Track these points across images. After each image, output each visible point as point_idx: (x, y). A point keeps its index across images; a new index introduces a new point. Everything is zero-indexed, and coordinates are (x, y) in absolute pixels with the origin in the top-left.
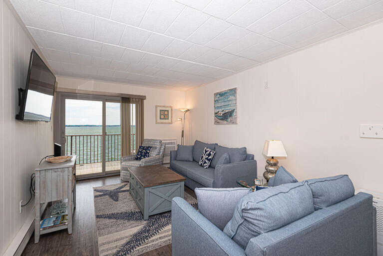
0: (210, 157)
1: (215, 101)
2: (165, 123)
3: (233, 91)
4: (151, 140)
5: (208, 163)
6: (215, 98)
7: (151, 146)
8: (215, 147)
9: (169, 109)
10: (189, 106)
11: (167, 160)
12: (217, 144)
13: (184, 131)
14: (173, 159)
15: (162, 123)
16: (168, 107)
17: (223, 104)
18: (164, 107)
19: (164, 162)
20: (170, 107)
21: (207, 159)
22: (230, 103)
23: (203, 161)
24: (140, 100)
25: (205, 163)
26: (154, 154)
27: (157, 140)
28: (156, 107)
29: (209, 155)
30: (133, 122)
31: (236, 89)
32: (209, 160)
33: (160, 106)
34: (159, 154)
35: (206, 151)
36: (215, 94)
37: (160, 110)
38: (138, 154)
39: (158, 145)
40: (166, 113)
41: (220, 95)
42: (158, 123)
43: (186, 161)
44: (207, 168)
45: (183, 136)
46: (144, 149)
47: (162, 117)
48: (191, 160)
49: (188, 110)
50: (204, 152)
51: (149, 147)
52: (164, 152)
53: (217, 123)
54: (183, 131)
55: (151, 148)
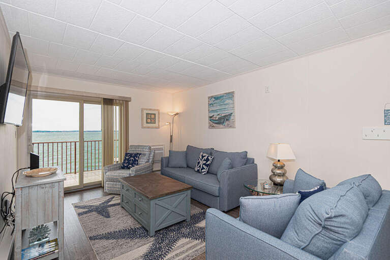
0: (208, 163)
1: (210, 105)
2: (152, 128)
3: (231, 95)
4: (139, 146)
5: (206, 169)
6: (209, 102)
7: (139, 152)
8: (211, 152)
9: (156, 112)
10: (178, 110)
11: (157, 167)
12: (213, 149)
13: (173, 137)
14: (164, 166)
15: (149, 128)
16: (154, 110)
17: (219, 107)
18: (150, 110)
19: (154, 170)
20: (158, 110)
21: (204, 164)
22: (227, 107)
23: (200, 167)
24: (124, 103)
25: (203, 168)
26: (143, 162)
27: (146, 146)
28: (142, 110)
29: (207, 160)
30: (117, 127)
31: (233, 92)
32: (207, 165)
33: (147, 109)
34: (148, 162)
35: (203, 157)
36: (209, 98)
37: (147, 114)
38: (124, 162)
39: (146, 151)
40: (153, 116)
41: (215, 98)
42: (145, 128)
43: (180, 167)
44: (205, 174)
45: (171, 141)
46: (131, 156)
47: (149, 121)
48: (185, 166)
49: (177, 114)
50: (201, 157)
51: (138, 154)
52: (153, 159)
53: (211, 127)
54: (171, 136)
55: (140, 154)
